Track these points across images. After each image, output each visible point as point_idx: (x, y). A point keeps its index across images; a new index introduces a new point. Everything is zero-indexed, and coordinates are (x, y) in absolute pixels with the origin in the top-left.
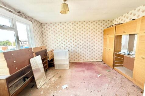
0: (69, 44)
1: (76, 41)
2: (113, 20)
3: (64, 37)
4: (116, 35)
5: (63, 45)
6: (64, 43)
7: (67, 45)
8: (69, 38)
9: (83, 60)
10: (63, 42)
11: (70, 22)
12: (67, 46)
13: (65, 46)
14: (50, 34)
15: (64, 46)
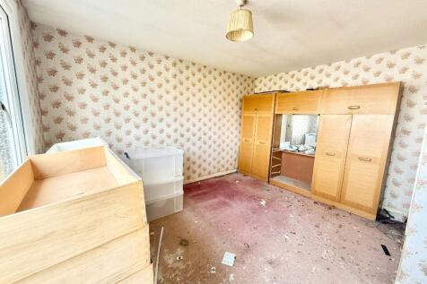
0: (162, 131)
1: (183, 120)
2: (256, 79)
3: (143, 102)
4: (276, 113)
5: (139, 132)
6: (143, 127)
7: (155, 131)
8: (161, 109)
9: (200, 175)
10: (139, 120)
11: (167, 58)
12: (154, 137)
13: (148, 137)
14: (84, 83)
15: (144, 138)
